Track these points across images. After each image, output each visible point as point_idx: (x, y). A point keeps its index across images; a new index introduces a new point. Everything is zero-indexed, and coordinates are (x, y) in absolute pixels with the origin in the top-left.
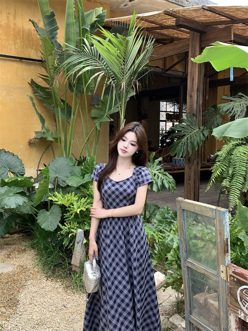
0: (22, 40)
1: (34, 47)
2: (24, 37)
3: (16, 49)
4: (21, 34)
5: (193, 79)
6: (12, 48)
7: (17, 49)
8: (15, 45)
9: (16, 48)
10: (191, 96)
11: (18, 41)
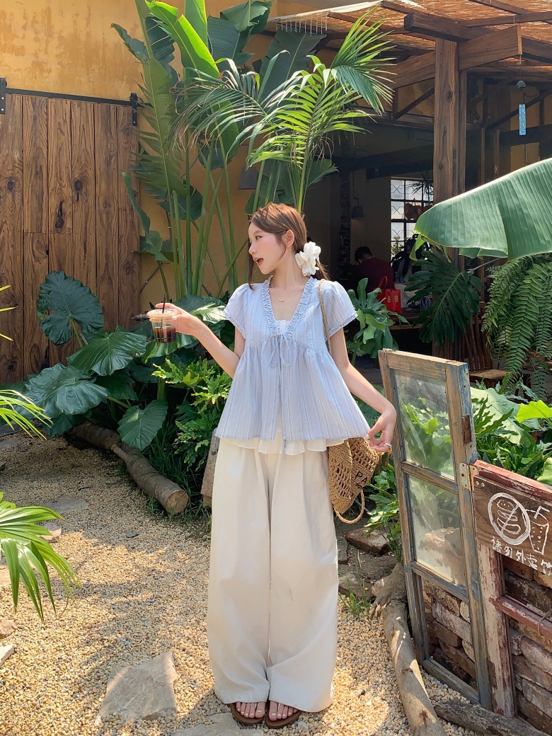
0: (101, 64)
1: (125, 78)
2: (107, 59)
3: (89, 81)
4: (101, 52)
5: (445, 132)
6: (83, 80)
7: (93, 83)
8: (88, 74)
9: (91, 80)
10: (441, 167)
11: (94, 66)
